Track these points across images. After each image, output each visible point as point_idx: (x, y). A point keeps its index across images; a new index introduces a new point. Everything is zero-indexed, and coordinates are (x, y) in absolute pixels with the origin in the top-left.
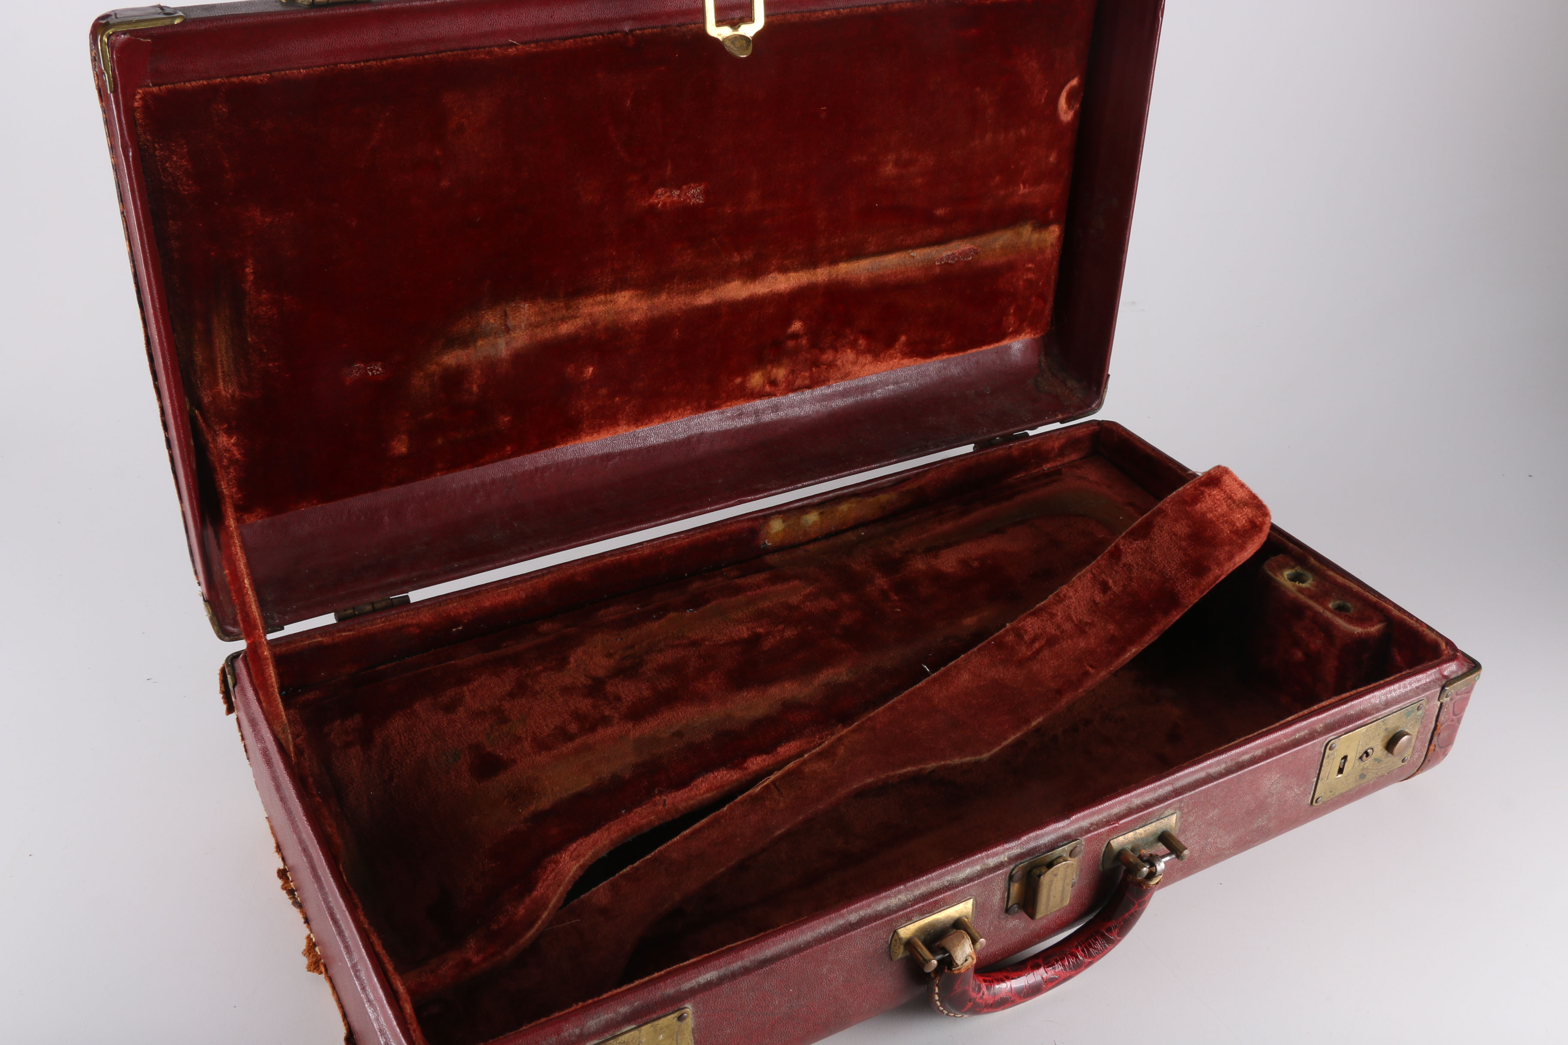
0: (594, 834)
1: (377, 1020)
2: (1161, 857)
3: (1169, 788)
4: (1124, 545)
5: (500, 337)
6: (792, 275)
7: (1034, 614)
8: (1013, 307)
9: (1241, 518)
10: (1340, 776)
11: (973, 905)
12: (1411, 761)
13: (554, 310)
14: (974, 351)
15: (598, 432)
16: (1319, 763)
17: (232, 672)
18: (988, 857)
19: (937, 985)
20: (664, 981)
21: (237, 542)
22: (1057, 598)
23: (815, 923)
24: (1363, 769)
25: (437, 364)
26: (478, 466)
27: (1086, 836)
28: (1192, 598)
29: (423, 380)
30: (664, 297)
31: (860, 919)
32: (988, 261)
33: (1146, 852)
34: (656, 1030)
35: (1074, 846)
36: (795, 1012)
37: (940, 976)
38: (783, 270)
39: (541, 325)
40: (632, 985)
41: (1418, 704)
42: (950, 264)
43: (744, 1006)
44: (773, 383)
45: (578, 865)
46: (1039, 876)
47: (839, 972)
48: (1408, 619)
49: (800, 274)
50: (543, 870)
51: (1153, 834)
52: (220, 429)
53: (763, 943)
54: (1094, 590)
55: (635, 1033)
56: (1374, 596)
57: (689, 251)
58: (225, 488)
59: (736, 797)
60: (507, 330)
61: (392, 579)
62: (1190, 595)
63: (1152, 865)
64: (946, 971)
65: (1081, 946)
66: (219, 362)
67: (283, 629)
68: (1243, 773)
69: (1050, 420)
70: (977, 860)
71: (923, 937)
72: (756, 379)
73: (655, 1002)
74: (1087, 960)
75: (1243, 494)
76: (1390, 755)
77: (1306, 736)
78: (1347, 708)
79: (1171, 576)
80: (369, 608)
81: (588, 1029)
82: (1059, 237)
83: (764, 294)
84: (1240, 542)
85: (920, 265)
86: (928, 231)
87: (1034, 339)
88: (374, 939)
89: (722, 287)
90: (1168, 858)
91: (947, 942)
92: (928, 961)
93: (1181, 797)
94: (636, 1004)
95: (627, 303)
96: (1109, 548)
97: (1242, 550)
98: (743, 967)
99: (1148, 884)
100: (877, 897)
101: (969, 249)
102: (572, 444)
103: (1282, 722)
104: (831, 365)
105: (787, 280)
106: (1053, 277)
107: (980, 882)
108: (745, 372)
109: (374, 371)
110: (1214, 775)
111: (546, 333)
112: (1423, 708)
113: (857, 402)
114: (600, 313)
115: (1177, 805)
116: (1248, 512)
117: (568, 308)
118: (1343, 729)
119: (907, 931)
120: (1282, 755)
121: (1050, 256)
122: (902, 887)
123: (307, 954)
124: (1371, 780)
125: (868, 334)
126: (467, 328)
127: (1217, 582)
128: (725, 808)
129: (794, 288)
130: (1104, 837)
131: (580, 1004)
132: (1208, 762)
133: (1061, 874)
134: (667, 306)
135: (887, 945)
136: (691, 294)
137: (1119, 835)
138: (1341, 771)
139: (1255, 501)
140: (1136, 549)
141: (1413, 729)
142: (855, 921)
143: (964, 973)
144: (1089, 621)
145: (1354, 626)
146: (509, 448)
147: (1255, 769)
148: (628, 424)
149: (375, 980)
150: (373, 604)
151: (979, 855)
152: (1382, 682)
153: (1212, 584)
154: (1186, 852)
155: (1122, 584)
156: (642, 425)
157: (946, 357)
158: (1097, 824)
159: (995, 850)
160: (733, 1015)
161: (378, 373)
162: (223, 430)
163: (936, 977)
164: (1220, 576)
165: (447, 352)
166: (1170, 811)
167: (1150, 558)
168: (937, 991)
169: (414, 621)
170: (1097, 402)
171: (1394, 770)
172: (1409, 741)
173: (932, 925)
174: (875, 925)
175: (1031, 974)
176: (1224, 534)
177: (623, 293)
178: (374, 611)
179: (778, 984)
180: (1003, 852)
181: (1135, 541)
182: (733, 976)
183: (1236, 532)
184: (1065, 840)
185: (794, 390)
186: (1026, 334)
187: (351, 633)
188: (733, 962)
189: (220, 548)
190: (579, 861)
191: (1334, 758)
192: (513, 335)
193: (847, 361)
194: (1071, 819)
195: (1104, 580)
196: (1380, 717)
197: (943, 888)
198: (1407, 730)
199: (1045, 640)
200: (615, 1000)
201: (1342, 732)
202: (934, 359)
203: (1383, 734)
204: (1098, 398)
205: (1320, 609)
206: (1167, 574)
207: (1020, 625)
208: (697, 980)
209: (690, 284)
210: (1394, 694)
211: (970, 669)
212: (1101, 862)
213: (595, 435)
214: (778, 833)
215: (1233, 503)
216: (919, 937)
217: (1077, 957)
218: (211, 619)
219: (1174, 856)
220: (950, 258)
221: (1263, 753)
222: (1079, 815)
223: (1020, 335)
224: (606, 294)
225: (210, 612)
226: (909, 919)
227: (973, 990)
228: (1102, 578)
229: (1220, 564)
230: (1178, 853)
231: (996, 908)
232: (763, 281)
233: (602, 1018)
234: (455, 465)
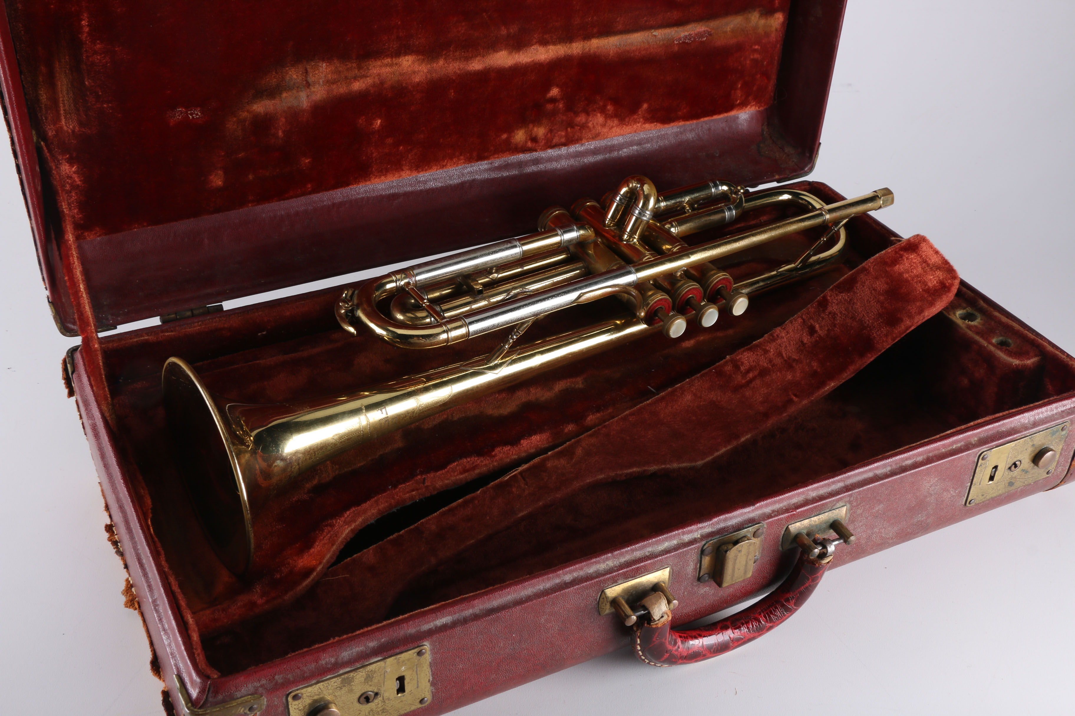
0: (364, 505)
1: (170, 645)
2: (832, 541)
3: (841, 485)
4: (831, 296)
5: (302, 91)
6: (551, 47)
7: (750, 349)
8: (740, 82)
9: (932, 280)
10: (991, 482)
11: (670, 573)
12: (1055, 474)
13: (348, 70)
14: (706, 119)
15: (385, 175)
16: (973, 470)
17: (71, 361)
18: (684, 533)
19: (639, 637)
20: (407, 622)
21: (74, 253)
22: (771, 337)
23: (535, 581)
24: (1012, 478)
25: (248, 111)
26: (284, 200)
27: (768, 521)
28: (887, 344)
29: (236, 124)
30: (441, 62)
31: (574, 579)
32: (720, 42)
33: (820, 536)
34: (399, 662)
35: (757, 528)
36: (517, 653)
37: (641, 629)
38: (544, 43)
39: (337, 82)
40: (380, 625)
41: (1063, 425)
42: (687, 43)
43: (474, 646)
44: (534, 140)
45: (350, 529)
46: (726, 551)
47: (555, 622)
48: (1060, 354)
49: (558, 47)
50: (321, 532)
51: (826, 522)
52: (63, 159)
53: (491, 595)
54: (803, 333)
55: (381, 664)
56: (1032, 334)
57: (463, 24)
58: (66, 208)
59: (489, 484)
60: (308, 85)
61: (209, 291)
62: (883, 341)
63: (825, 547)
64: (646, 625)
65: (763, 612)
66: (61, 102)
67: (116, 328)
68: (905, 475)
69: (768, 180)
70: (674, 536)
71: (626, 597)
72: (520, 136)
73: (399, 639)
74: (768, 625)
75: (937, 260)
76: (1036, 467)
77: (962, 447)
78: (999, 426)
79: (868, 325)
80: (189, 313)
81: (342, 658)
82: (783, 23)
83: (527, 63)
84: (930, 299)
85: (661, 43)
86: (669, 14)
87: (759, 111)
88: (172, 580)
89: (491, 56)
90: (837, 542)
91: (646, 601)
92: (628, 617)
93: (850, 492)
94: (383, 640)
95: (409, 66)
96: (818, 298)
97: (931, 306)
98: (473, 614)
99: (820, 562)
100: (589, 562)
101: (704, 31)
102: (364, 185)
103: (942, 434)
104: (584, 126)
105: (547, 52)
106: (776, 58)
107: (676, 554)
108: (510, 129)
109: (194, 115)
110: (880, 476)
111: (341, 89)
112: (1067, 429)
113: (606, 159)
114: (387, 73)
115: (847, 499)
116: (940, 274)
117: (359, 68)
118: (995, 443)
119: (613, 592)
120: (940, 462)
121: (774, 39)
122: (609, 555)
123: (126, 593)
124: (1019, 488)
125: (616, 101)
126: (274, 82)
127: (908, 331)
128: (479, 492)
129: (552, 59)
130: (784, 522)
131: (337, 639)
132: (876, 465)
133: (744, 551)
134: (444, 70)
135: (596, 602)
136: (465, 61)
137: (796, 521)
138: (992, 478)
139: (947, 266)
140: (840, 300)
141: (1057, 447)
142: (569, 581)
143: (661, 627)
144: (797, 358)
145: (1013, 358)
146: (309, 186)
147: (916, 472)
148: (411, 169)
149: (170, 612)
150: (192, 310)
151: (676, 532)
152: (1032, 405)
153: (903, 333)
154: (852, 538)
155: (826, 329)
156: (422, 170)
157: (681, 123)
158: (778, 511)
159: (689, 528)
160: (464, 653)
161: (198, 116)
162: (65, 159)
163: (637, 630)
164: (910, 327)
165: (257, 102)
166: (841, 504)
167: (852, 307)
168: (639, 642)
169: (226, 326)
170: (809, 166)
171: (1040, 480)
172: (1054, 456)
173: (634, 587)
174: (586, 585)
175: (721, 634)
176: (916, 292)
177: (406, 57)
178: (193, 316)
179: (503, 629)
180: (697, 530)
181: (840, 293)
182: (465, 621)
183: (928, 291)
184: (750, 523)
185: (552, 147)
186: (752, 106)
187: (173, 333)
188: (465, 610)
189: (61, 259)
190: (351, 526)
191: (986, 467)
192: (313, 89)
193: (597, 124)
194: (756, 506)
195: (812, 324)
196: (1028, 435)
197: (645, 557)
198: (1052, 447)
199: (758, 371)
200: (365, 636)
201: (994, 445)
202: (672, 124)
203: (1030, 449)
204: (810, 163)
205: (985, 343)
206: (865, 323)
207: (738, 358)
208: (435, 623)
209: (464, 52)
210: (1041, 416)
211: (692, 391)
212: (780, 543)
213: (383, 178)
214: (521, 514)
215: (927, 267)
216: (623, 597)
217: (760, 622)
218: (55, 318)
219: (842, 541)
220: (686, 38)
221: (924, 459)
222: (762, 503)
223: (746, 107)
224: (392, 57)
225: (54, 311)
226: (615, 581)
227: (670, 643)
228: (811, 323)
229: (911, 317)
230: (846, 539)
231: (690, 576)
232: (526, 52)
233: (354, 650)
234: (264, 198)
